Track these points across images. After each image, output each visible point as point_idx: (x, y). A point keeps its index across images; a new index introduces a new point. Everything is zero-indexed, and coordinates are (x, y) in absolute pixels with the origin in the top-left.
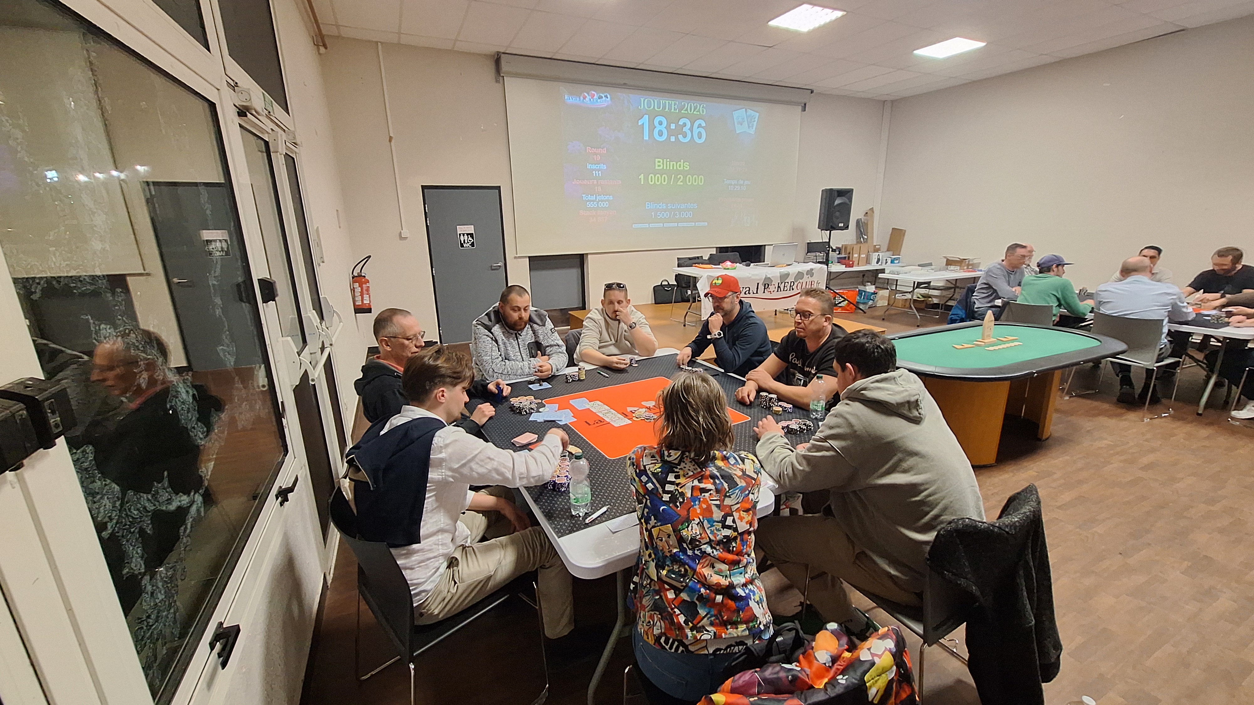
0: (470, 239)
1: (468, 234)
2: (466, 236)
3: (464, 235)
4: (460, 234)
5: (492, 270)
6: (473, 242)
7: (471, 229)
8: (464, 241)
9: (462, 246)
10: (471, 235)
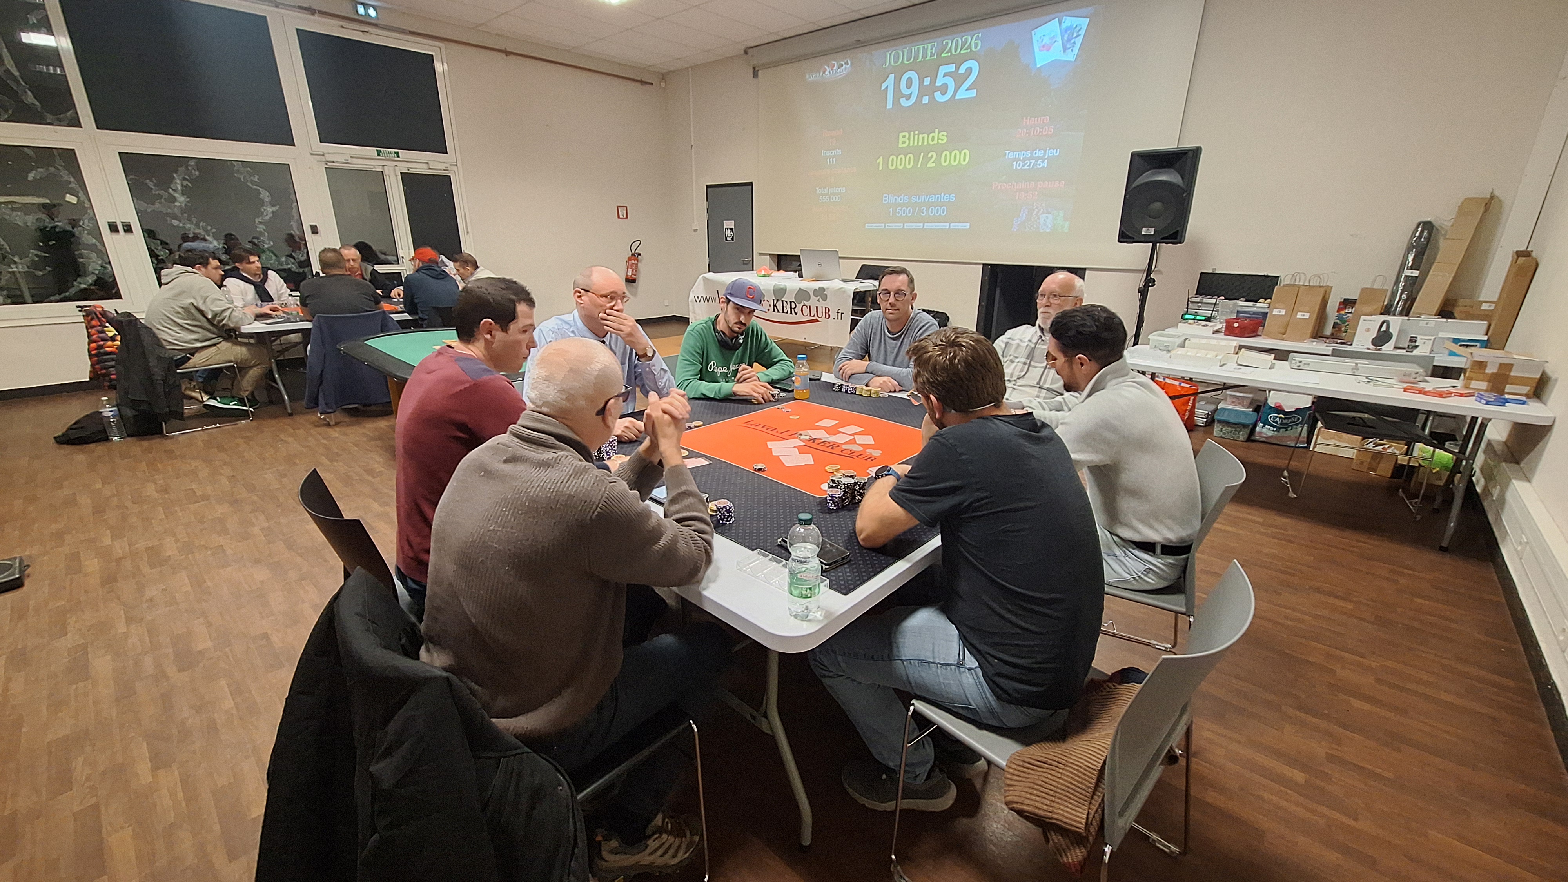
0: (731, 233)
3: (728, 229)
4: (725, 229)
5: (744, 264)
6: (733, 235)
7: (731, 224)
8: (728, 234)
9: (726, 240)
10: (732, 229)
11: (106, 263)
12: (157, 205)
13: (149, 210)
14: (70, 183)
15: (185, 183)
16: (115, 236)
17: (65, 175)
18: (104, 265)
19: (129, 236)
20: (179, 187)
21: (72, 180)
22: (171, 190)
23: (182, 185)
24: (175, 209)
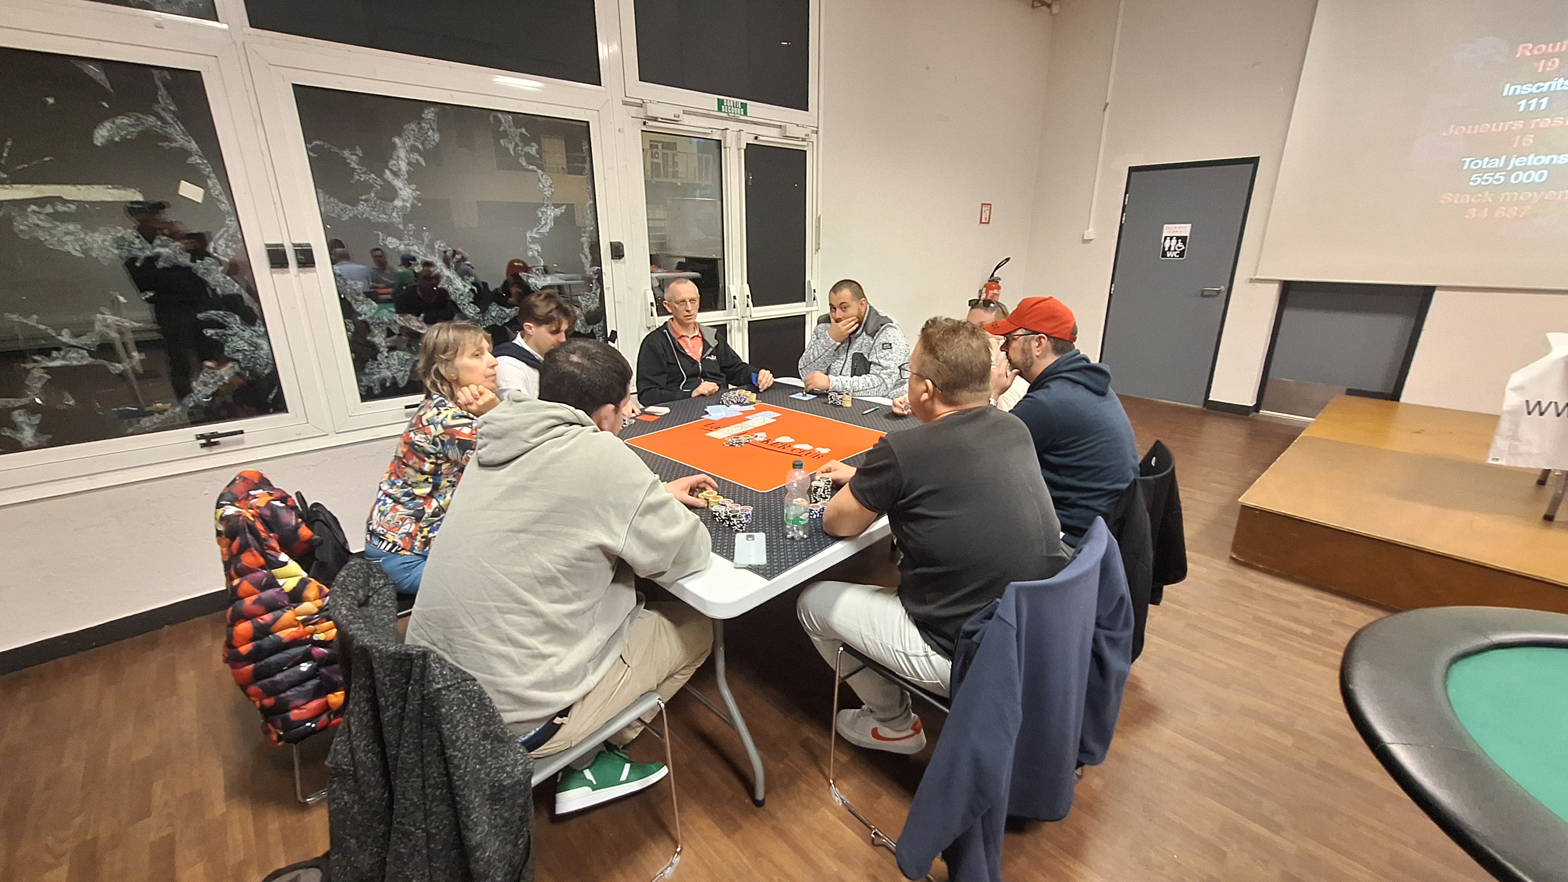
0: (1180, 244)
1: (1178, 238)
2: (1174, 241)
3: (1171, 238)
4: (1166, 238)
5: (1203, 296)
6: (1184, 250)
7: (1185, 230)
8: (1170, 247)
9: (1164, 255)
10: (1183, 239)
11: (258, 336)
12: (362, 207)
13: (345, 218)
14: (189, 154)
15: (416, 156)
16: (279, 276)
17: (180, 137)
18: (255, 340)
19: (307, 276)
20: (404, 166)
21: (194, 146)
22: (387, 172)
23: (410, 164)
24: (394, 214)
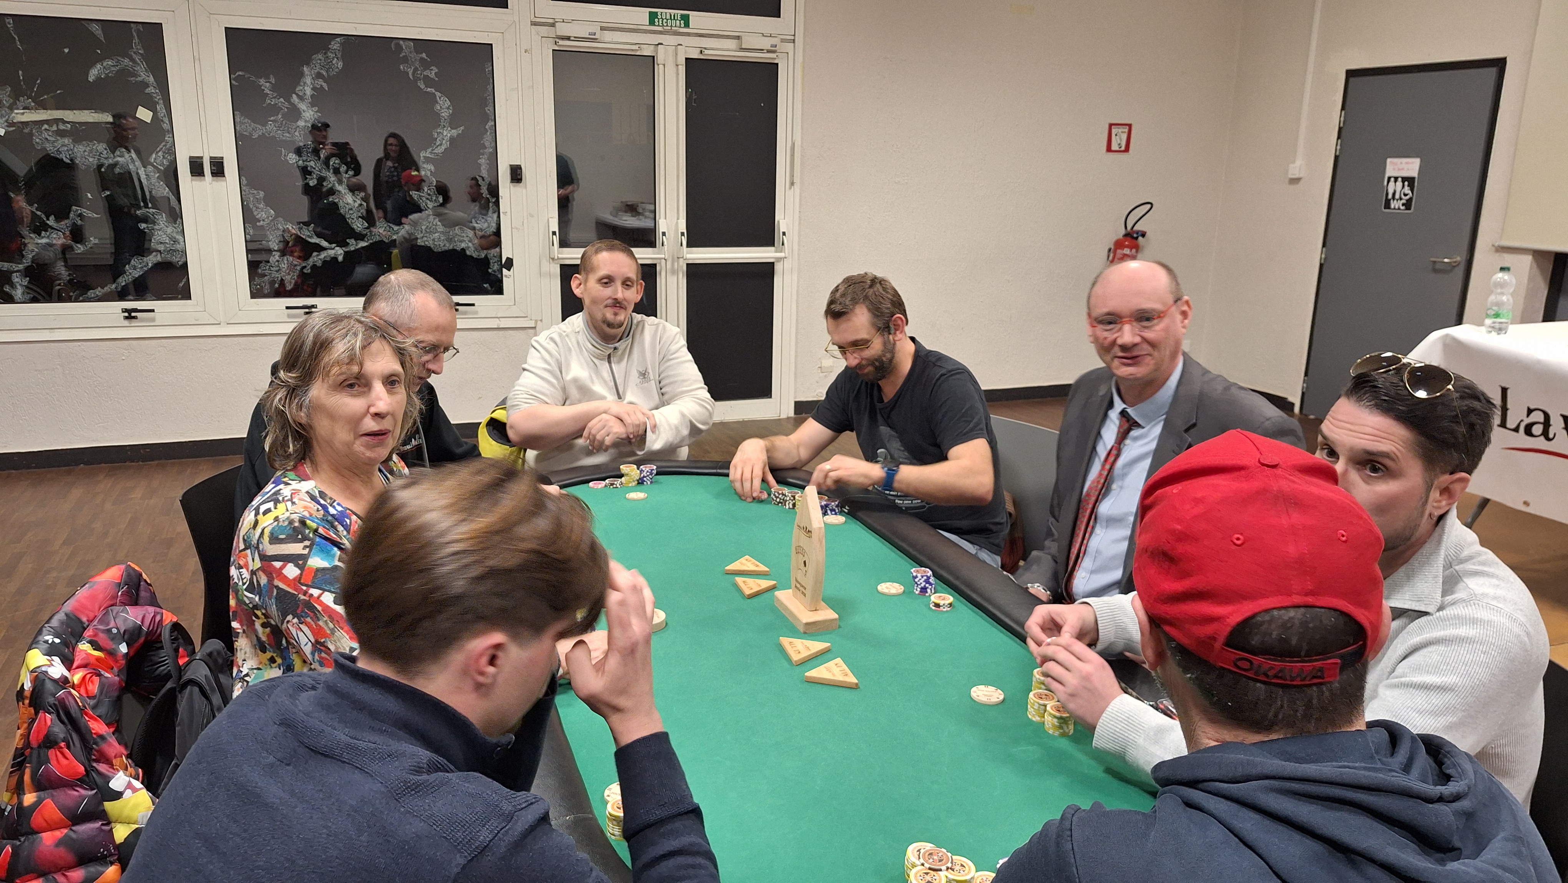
0: (1407, 190)
1: (1404, 179)
2: (1399, 184)
3: (1396, 179)
4: (1389, 178)
5: (1436, 271)
6: (1410, 200)
7: (1411, 167)
8: (1394, 194)
9: (1387, 205)
10: (1410, 181)
11: (177, 232)
12: (270, 126)
13: (255, 136)
14: (147, 85)
15: (321, 82)
16: (197, 183)
17: (143, 74)
18: (175, 235)
19: (218, 185)
20: (309, 91)
21: (151, 79)
22: (294, 96)
23: (314, 89)
24: (297, 133)
